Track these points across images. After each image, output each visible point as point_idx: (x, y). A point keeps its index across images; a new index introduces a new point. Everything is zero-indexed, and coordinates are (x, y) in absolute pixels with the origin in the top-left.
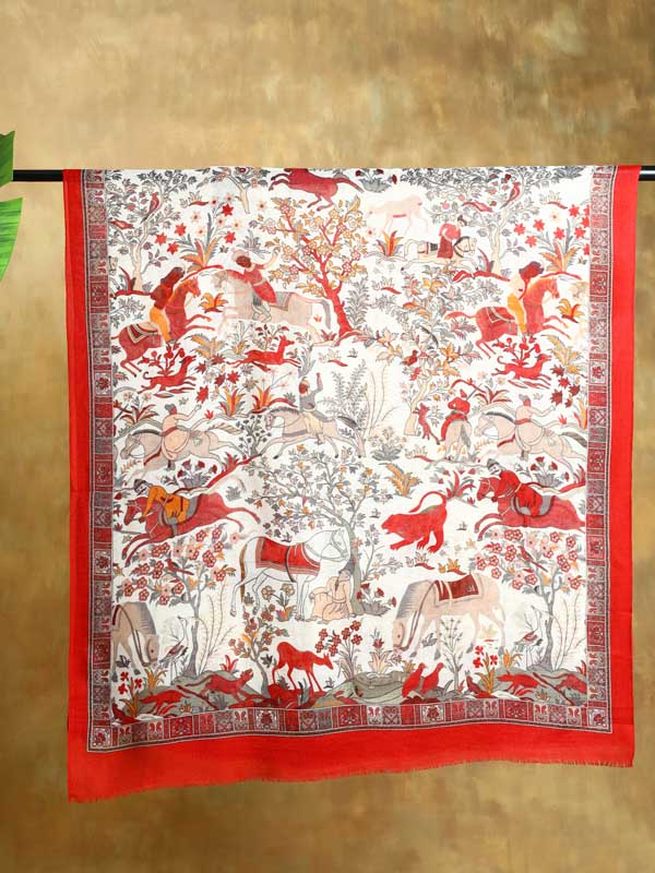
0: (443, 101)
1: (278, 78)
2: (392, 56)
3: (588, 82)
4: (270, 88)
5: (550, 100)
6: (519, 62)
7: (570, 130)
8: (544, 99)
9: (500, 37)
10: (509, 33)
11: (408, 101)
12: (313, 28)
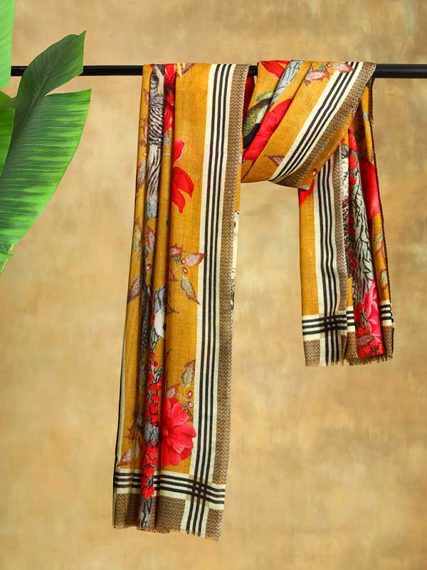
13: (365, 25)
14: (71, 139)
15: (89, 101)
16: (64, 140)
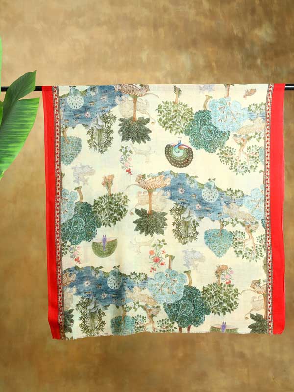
0: (216, 62)
1: (147, 52)
2: (194, 43)
3: (277, 54)
4: (144, 56)
5: (261, 62)
6: (248, 46)
7: (270, 74)
8: (259, 61)
9: (240, 35)
10: (244, 33)
11: (201, 62)
12: (161, 31)
13: (168, 67)
14: (31, 121)
15: (38, 103)
16: (27, 121)
